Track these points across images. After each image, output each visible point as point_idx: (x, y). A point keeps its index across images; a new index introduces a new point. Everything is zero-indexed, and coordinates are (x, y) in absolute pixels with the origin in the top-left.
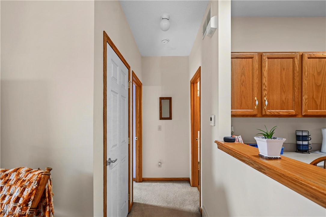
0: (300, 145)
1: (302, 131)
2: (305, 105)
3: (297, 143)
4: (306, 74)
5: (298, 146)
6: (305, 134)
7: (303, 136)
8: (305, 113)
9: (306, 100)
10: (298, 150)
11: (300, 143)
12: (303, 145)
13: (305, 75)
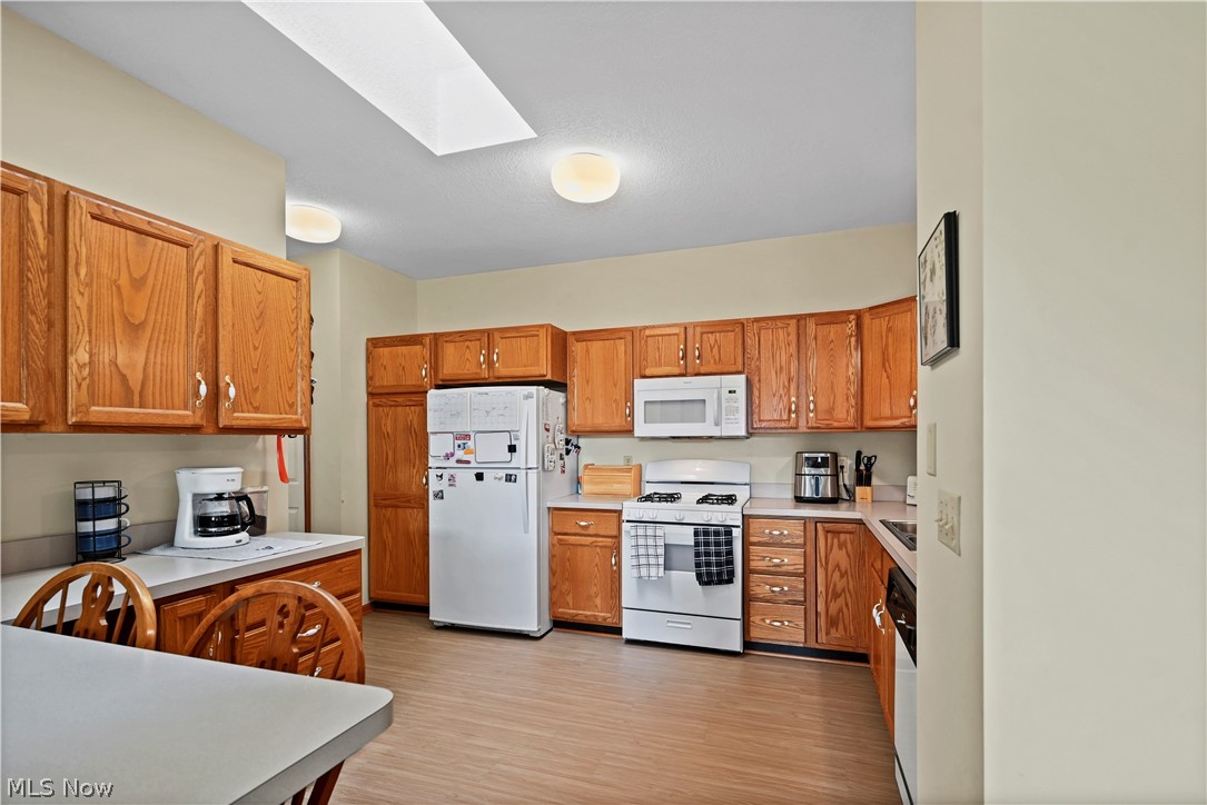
0: (86, 536)
1: (93, 483)
2: (79, 385)
3: (79, 531)
4: (83, 271)
5: (81, 538)
6: (104, 493)
7: (96, 502)
8: (79, 415)
9: (81, 367)
10: (82, 554)
11: (87, 527)
12: (95, 534)
13: (78, 274)
